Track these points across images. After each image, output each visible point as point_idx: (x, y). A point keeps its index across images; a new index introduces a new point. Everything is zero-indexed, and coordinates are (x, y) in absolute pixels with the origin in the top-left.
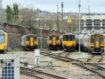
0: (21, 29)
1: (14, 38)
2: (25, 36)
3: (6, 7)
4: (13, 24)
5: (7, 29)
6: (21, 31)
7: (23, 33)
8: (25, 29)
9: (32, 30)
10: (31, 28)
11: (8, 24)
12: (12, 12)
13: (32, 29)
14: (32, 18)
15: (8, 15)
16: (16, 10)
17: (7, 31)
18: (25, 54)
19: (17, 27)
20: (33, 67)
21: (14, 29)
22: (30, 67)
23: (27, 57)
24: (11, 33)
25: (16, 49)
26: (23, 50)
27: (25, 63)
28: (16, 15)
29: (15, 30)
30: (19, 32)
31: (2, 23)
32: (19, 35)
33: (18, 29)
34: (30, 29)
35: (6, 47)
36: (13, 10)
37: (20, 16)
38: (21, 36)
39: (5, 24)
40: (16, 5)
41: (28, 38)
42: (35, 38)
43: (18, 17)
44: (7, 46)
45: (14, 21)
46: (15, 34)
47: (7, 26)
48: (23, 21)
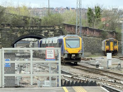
0: (103, 33)
1: (95, 42)
3: (88, 8)
4: (95, 28)
5: (87, 33)
6: (102, 35)
7: (104, 37)
8: (107, 33)
9: (115, 34)
10: (114, 32)
11: (88, 28)
12: (94, 15)
13: (114, 33)
15: (89, 18)
16: (98, 13)
17: (87, 35)
19: (98, 31)
20: (103, 68)
21: (95, 34)
24: (91, 38)
25: (97, 54)
26: (103, 55)
28: (97, 18)
29: (96, 34)
30: (101, 37)
32: (101, 39)
33: (99, 34)
34: (112, 33)
36: (94, 13)
37: (103, 19)
38: (102, 41)
39: (85, 28)
40: (98, 7)
43: (100, 20)
45: (96, 24)
46: (96, 38)
47: (88, 30)
48: (105, 24)
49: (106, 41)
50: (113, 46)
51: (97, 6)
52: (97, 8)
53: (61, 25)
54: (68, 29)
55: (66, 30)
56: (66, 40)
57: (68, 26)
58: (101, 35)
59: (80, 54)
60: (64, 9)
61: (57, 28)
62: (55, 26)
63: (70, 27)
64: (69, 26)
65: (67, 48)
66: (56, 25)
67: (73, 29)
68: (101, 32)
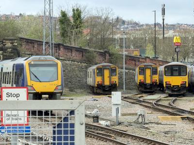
0: (87, 54)
1: (74, 70)
2: (95, 67)
3: (60, 13)
4: (73, 45)
5: (61, 54)
6: (87, 57)
7: (90, 62)
8: (95, 54)
9: (107, 57)
10: (106, 52)
11: (63, 45)
12: (71, 23)
13: (107, 55)
14: (108, 35)
15: (63, 29)
16: (77, 19)
17: (61, 58)
18: (95, 100)
19: (80, 50)
20: (108, 123)
21: (73, 55)
22: (103, 123)
23: (98, 106)
24: (68, 62)
25: (79, 91)
27: (94, 117)
28: (77, 28)
29: (75, 55)
30: (85, 60)
31: (52, 44)
32: (84, 65)
33: (81, 55)
34: (103, 55)
35: (60, 88)
36: (72, 20)
37: (85, 31)
38: (87, 68)
39: (58, 46)
40: (77, 10)
41: (100, 71)
42: (113, 71)
43: (81, 32)
44: (62, 85)
45: (74, 40)
46: (76, 62)
47: (62, 49)
48: (91, 40)
49: (98, 69)
50: (110, 77)
51: (75, 8)
52: (75, 12)
53: (15, 40)
54: (27, 47)
55: (23, 48)
56: (30, 65)
57: (27, 42)
58: (84, 58)
59: (58, 94)
60: (16, 16)
61: (9, 45)
62: (4, 41)
63: (31, 43)
64: (29, 42)
65: (33, 82)
66: (7, 40)
67: (36, 46)
68: (84, 53)
